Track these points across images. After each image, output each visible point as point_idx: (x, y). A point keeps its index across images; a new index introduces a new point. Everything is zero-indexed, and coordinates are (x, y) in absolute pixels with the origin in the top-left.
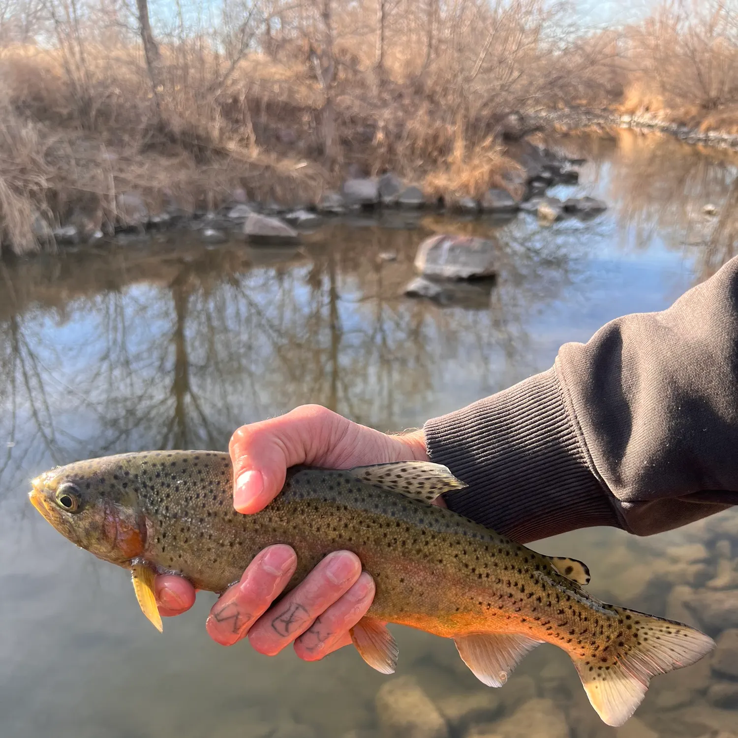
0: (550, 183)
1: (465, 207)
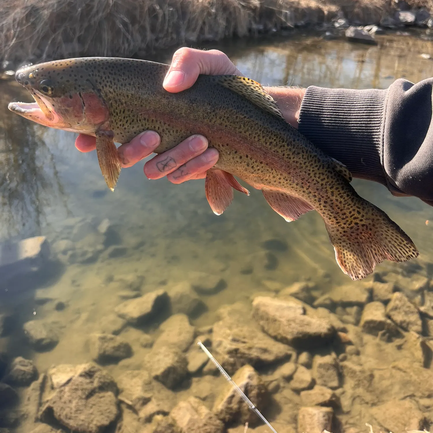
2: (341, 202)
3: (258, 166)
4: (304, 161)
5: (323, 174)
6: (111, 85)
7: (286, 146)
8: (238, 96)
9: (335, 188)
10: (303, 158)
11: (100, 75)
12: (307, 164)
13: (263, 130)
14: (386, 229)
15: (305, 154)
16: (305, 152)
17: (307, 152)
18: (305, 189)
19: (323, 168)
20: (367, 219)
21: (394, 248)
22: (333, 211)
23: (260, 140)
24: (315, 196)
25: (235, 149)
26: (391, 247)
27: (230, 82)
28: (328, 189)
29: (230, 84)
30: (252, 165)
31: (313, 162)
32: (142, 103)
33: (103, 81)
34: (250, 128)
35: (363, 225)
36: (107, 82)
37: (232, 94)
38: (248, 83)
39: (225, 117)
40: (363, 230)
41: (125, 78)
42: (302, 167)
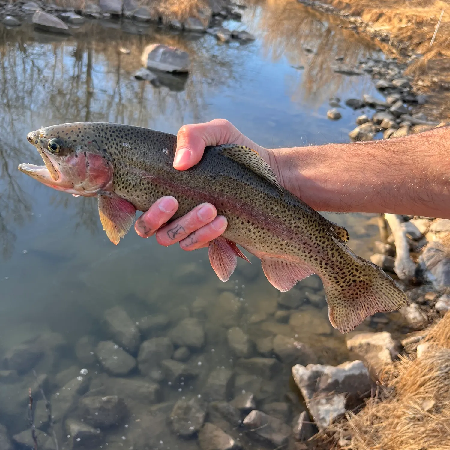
0: (225, 18)
1: (174, 26)
2: (341, 263)
3: (259, 232)
4: (305, 226)
5: (323, 237)
6: (117, 147)
7: (287, 211)
8: (238, 165)
9: (335, 249)
10: (304, 223)
11: (107, 137)
12: (308, 228)
13: (263, 196)
14: (381, 283)
15: (305, 219)
16: (306, 217)
17: (307, 217)
18: (306, 254)
19: (323, 232)
20: (364, 275)
21: (388, 300)
22: (334, 271)
23: (261, 205)
24: (316, 260)
25: (237, 215)
26: (385, 298)
27: (229, 151)
28: (329, 251)
29: (230, 153)
30: (254, 231)
31: (314, 226)
32: (146, 167)
33: (110, 142)
34: (250, 194)
35: (361, 282)
36: (114, 143)
37: (232, 163)
38: (246, 151)
39: (225, 184)
40: (360, 286)
41: (131, 142)
42: (304, 232)
